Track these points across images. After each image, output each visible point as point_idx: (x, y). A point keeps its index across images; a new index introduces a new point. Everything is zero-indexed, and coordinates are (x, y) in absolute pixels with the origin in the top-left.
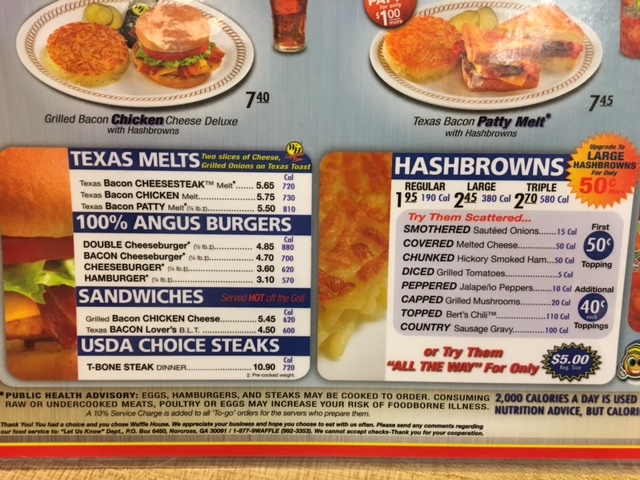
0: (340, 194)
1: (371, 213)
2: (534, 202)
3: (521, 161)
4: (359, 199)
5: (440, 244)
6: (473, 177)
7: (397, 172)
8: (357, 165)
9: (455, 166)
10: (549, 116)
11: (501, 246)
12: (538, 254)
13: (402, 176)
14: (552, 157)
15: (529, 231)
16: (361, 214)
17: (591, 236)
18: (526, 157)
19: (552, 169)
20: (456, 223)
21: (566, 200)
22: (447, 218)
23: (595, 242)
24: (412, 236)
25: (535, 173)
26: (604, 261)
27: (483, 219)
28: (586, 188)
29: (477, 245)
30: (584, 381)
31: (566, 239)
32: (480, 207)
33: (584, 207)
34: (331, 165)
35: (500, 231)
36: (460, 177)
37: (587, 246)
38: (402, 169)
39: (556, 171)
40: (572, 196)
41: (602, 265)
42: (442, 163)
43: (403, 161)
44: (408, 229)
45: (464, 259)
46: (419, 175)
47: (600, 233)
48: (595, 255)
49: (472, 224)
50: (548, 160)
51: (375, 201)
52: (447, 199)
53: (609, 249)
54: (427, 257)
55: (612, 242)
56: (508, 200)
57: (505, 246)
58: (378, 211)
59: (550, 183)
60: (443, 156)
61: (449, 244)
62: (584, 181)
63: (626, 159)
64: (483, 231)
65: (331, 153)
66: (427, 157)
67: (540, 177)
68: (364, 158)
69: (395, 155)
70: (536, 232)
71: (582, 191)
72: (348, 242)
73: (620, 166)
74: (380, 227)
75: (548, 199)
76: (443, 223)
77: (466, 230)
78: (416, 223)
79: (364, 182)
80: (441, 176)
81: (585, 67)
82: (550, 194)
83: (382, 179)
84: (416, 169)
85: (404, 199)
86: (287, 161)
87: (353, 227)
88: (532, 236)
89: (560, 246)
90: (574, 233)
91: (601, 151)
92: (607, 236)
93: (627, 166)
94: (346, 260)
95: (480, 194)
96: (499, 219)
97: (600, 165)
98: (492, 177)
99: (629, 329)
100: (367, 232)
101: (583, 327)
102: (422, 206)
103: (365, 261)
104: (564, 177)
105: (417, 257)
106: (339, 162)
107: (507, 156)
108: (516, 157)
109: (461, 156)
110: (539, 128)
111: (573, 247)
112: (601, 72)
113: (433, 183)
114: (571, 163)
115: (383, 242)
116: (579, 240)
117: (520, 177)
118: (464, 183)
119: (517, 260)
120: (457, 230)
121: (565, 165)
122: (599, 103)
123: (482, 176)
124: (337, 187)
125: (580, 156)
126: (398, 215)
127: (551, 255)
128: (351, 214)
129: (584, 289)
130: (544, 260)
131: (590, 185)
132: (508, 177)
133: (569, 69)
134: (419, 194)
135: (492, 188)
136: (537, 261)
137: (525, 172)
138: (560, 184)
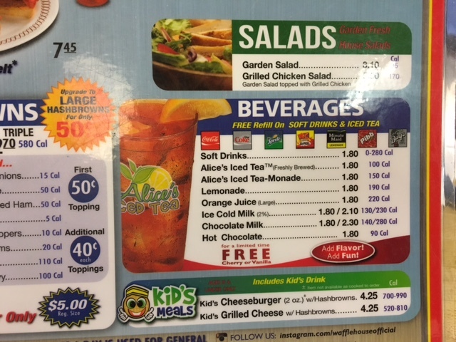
2: (13, 147)
10: (15, 63)
12: (23, 199)
14: (25, 102)
15: (12, 176)
17: (74, 178)
19: (26, 114)
21: (45, 144)
23: (79, 185)
25: (10, 118)
26: (91, 203)
28: (62, 132)
30: (84, 327)
31: (50, 183)
33: (64, 151)
37: (71, 189)
39: (31, 116)
40: (51, 140)
41: (90, 207)
47: (83, 175)
48: (80, 198)
50: (21, 106)
53: (95, 192)
55: (96, 184)
59: (27, 128)
62: (60, 125)
67: (15, 122)
70: (19, 176)
71: (59, 135)
73: (94, 110)
75: (26, 144)
81: (43, 17)
82: (28, 139)
88: (14, 181)
89: (45, 190)
90: (57, 176)
91: (73, 96)
92: (91, 179)
93: (101, 110)
97: (74, 110)
99: (124, 270)
101: (78, 270)
104: (39, 122)
110: (7, 75)
111: (58, 190)
112: (60, 22)
114: (45, 108)
116: (63, 183)
119: (3, 206)
121: (39, 111)
122: (63, 50)
125: (53, 101)
127: (37, 199)
129: (74, 232)
130: (30, 204)
131: (67, 130)
133: (28, 18)
136: (23, 205)
138: (37, 129)
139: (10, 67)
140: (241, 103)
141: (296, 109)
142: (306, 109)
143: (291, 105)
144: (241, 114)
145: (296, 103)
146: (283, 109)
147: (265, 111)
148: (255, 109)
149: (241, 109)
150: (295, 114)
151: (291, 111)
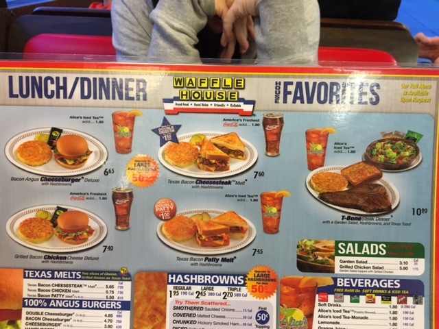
0: (144, 291)
1: (158, 300)
2: (231, 296)
3: (224, 277)
4: (152, 293)
5: (190, 315)
6: (204, 284)
7: (170, 281)
8: (152, 278)
9: (195, 279)
10: (235, 257)
11: (217, 317)
12: (235, 321)
13: (172, 283)
14: (238, 276)
15: (230, 310)
16: (153, 300)
17: (259, 312)
18: (227, 275)
19: (238, 281)
20: (197, 306)
21: (246, 296)
22: (193, 303)
23: (261, 316)
24: (177, 311)
25: (231, 283)
26: (266, 325)
27: (209, 304)
28: (254, 290)
29: (207, 316)
31: (248, 314)
32: (207, 298)
33: (254, 299)
34: (140, 278)
35: (217, 310)
36: (198, 284)
37: (257, 318)
38: (172, 280)
39: (240, 282)
40: (249, 294)
41: (265, 327)
42: (189, 278)
43: (172, 276)
44: (175, 308)
45: (201, 323)
46: (180, 283)
47: (263, 311)
48: (261, 322)
49: (204, 306)
50: (236, 277)
51: (160, 294)
52: (192, 294)
53: (268, 319)
54: (184, 322)
55: (268, 316)
56: (220, 295)
57: (220, 317)
58: (161, 299)
59: (238, 287)
60: (190, 274)
61: (194, 315)
62: (253, 287)
63: (271, 277)
64: (209, 310)
65: (140, 272)
66: (183, 275)
67: (233, 284)
68: (154, 274)
69: (169, 274)
70: (233, 310)
71: (253, 291)
72: (147, 314)
73: (269, 280)
74: (162, 307)
75: (238, 295)
76: (191, 305)
77: (201, 309)
78: (179, 305)
79: (155, 286)
80: (189, 284)
81: (249, 237)
82: (239, 293)
83: (163, 285)
84: (178, 280)
85: (173, 294)
86: (120, 276)
87: (150, 307)
88: (231, 312)
89: (245, 317)
90: (251, 311)
91: (260, 273)
92: (266, 313)
93: (272, 280)
94: (146, 323)
95: (207, 292)
96: (216, 304)
97: (260, 280)
98: (212, 284)
100: (156, 309)
102: (181, 297)
103: (155, 324)
104: (244, 285)
105: (179, 322)
106: (143, 276)
107: (218, 275)
108: (222, 275)
109: (198, 274)
110: (231, 263)
111: (251, 318)
112: (256, 240)
113: (186, 286)
114: (247, 278)
115: (163, 314)
116: (253, 315)
117: (224, 284)
118: (200, 287)
119: (225, 324)
120: (197, 309)
121: (244, 280)
122: (256, 252)
123: (208, 284)
124: (143, 288)
125: (251, 276)
126: (170, 301)
127: (241, 322)
128: (149, 300)
130: (238, 324)
131: (256, 289)
132: (219, 284)
133: (242, 238)
134: (180, 291)
135: (212, 289)
136: (235, 324)
137: (227, 282)
138: (243, 288)
139: (233, 259)
140: (338, 279)
141: (366, 283)
142: (371, 284)
143: (364, 281)
144: (338, 285)
145: (366, 280)
146: (360, 283)
147: (350, 284)
148: (346, 282)
149: (338, 282)
150: (366, 286)
151: (364, 284)
